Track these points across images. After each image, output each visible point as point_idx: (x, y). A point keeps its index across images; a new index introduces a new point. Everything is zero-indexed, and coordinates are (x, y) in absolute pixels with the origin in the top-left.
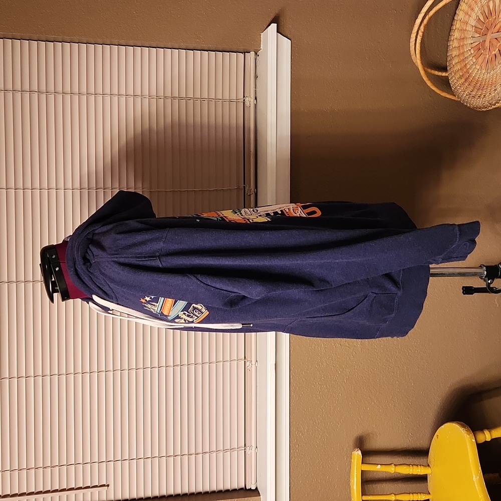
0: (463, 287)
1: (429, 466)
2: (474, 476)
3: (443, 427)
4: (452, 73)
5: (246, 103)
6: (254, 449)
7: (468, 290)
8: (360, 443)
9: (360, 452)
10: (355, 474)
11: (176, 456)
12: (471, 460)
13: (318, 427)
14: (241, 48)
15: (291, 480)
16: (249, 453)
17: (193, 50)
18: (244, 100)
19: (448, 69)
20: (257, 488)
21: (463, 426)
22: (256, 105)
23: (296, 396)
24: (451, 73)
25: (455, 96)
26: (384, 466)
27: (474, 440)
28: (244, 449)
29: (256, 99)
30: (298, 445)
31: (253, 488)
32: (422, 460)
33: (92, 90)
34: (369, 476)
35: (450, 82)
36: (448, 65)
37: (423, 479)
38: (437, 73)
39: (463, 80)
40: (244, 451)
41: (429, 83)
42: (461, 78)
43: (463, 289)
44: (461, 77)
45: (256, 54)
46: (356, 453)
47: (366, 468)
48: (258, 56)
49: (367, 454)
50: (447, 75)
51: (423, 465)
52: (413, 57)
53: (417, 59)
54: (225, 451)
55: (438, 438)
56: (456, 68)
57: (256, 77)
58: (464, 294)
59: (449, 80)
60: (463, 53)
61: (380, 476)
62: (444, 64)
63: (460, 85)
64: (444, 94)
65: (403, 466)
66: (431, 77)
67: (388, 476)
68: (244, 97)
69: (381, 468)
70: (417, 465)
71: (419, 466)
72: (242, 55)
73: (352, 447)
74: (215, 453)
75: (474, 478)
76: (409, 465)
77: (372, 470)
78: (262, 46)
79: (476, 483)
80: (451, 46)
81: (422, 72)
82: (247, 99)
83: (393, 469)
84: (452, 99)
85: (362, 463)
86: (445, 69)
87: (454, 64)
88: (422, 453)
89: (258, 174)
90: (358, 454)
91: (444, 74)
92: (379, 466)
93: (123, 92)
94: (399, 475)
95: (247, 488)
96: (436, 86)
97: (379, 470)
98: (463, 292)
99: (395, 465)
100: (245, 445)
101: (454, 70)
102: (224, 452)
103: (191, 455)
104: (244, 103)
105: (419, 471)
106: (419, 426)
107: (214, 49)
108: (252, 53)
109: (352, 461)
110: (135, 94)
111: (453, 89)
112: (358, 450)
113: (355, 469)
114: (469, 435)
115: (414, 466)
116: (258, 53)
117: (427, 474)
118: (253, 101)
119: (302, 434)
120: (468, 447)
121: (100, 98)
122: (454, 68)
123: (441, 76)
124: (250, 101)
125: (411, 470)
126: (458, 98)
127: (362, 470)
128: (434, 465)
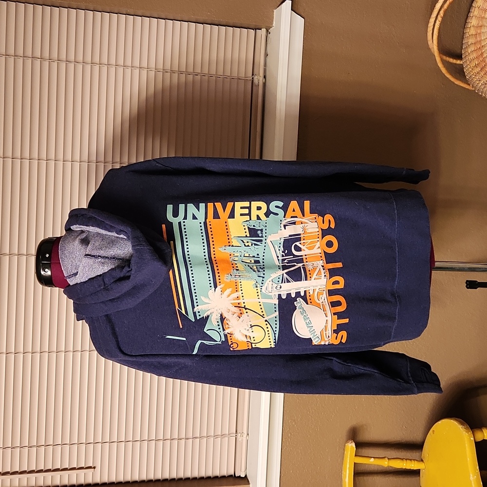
0: (467, 281)
1: (422, 461)
2: (471, 475)
3: (439, 422)
4: (467, 61)
6: (245, 435)
7: (471, 285)
8: (353, 435)
9: (353, 445)
10: (348, 466)
11: (165, 440)
12: (468, 459)
13: (311, 417)
14: (253, 24)
15: (282, 470)
16: (240, 440)
17: (203, 24)
18: (253, 78)
19: (463, 57)
20: (246, 476)
21: (462, 424)
22: (264, 84)
25: (469, 85)
26: (377, 459)
27: (472, 439)
28: (235, 435)
29: (265, 77)
30: (291, 434)
31: (243, 476)
32: (415, 454)
33: (97, 60)
34: (361, 469)
35: (465, 70)
36: (463, 52)
37: (417, 473)
38: (451, 60)
39: (479, 69)
40: (234, 438)
41: (444, 70)
43: (466, 283)
44: (476, 66)
45: (267, 31)
46: (350, 445)
47: (360, 460)
48: (270, 33)
49: (360, 445)
50: (461, 63)
51: (416, 460)
52: (430, 42)
53: (434, 46)
54: (216, 436)
55: (433, 433)
56: (471, 57)
57: (266, 55)
58: (468, 288)
59: (463, 68)
60: (480, 41)
61: (372, 469)
62: (459, 51)
63: (475, 74)
64: (458, 82)
65: (398, 460)
66: (446, 64)
67: (380, 469)
68: (253, 75)
70: (411, 460)
71: (413, 461)
72: (252, 32)
74: (206, 439)
75: (471, 478)
76: (403, 459)
77: (365, 462)
78: (274, 23)
79: (473, 483)
80: (467, 33)
81: (438, 59)
82: (256, 78)
83: (386, 463)
84: (466, 87)
85: (356, 456)
86: (460, 57)
87: (469, 52)
88: (416, 446)
90: (351, 446)
91: (458, 62)
92: (372, 460)
93: (129, 63)
94: (391, 468)
95: (237, 475)
96: (451, 74)
97: (371, 463)
98: (466, 287)
99: (388, 459)
100: (236, 431)
101: (470, 58)
103: (181, 439)
104: (253, 81)
105: (413, 466)
106: (414, 419)
107: (225, 24)
108: (264, 30)
109: (345, 452)
110: (141, 66)
111: (467, 77)
112: (352, 442)
113: (348, 461)
114: (467, 432)
115: (408, 461)
116: (269, 30)
117: (420, 469)
118: (261, 79)
119: (295, 423)
120: (466, 445)
121: (105, 68)
122: (469, 56)
123: (456, 64)
124: (259, 79)
125: (405, 464)
126: (472, 87)
127: (355, 463)
128: (428, 460)
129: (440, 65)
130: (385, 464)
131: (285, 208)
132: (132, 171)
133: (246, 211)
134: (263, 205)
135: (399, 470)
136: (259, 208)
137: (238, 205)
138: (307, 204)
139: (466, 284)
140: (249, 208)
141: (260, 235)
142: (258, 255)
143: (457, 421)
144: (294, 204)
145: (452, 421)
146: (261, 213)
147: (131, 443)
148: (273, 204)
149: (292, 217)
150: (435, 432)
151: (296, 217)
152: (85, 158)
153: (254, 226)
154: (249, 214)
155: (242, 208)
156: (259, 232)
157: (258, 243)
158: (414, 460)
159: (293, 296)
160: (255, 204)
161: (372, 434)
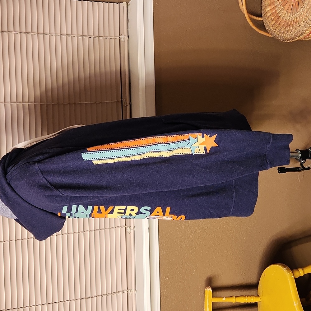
1: (258, 296)
2: (295, 302)
3: (268, 267)
5: (121, 40)
6: (134, 290)
7: (282, 170)
8: (210, 282)
9: (210, 289)
10: (208, 305)
11: (76, 300)
12: (291, 291)
13: (179, 273)
14: (117, 1)
16: (130, 294)
18: (120, 37)
19: (263, 15)
21: (285, 267)
22: (128, 41)
23: (163, 251)
24: (265, 18)
25: (269, 33)
26: (227, 298)
27: (293, 277)
28: (126, 291)
29: (128, 36)
30: (166, 286)
32: (253, 292)
33: (6, 29)
34: (217, 306)
35: (265, 24)
36: (262, 12)
37: (255, 305)
38: (255, 18)
39: (274, 22)
40: (126, 293)
41: (251, 24)
43: (278, 169)
44: (272, 20)
45: (127, 4)
46: (208, 290)
47: (216, 300)
48: (129, 5)
49: (214, 289)
50: (262, 19)
51: (254, 296)
52: (240, 4)
53: (243, 7)
54: (113, 293)
55: (265, 276)
56: (268, 14)
57: (128, 21)
58: (279, 173)
59: (264, 22)
60: (273, 3)
61: (224, 305)
62: (259, 12)
63: (272, 25)
64: (261, 32)
65: (241, 297)
66: (252, 20)
67: (230, 305)
68: (120, 35)
69: (226, 300)
70: (251, 296)
71: (252, 297)
72: (117, 5)
73: (204, 285)
75: (295, 304)
76: (245, 296)
77: (219, 301)
79: (296, 307)
82: (122, 37)
83: (234, 300)
84: (267, 35)
85: (212, 297)
86: (260, 15)
87: (267, 11)
88: (253, 287)
89: (131, 90)
90: (209, 290)
91: (260, 19)
92: (224, 299)
93: (30, 30)
94: (237, 304)
96: (256, 27)
98: (278, 172)
99: (235, 297)
100: (127, 288)
101: (267, 15)
102: (112, 294)
103: (88, 298)
105: (252, 300)
106: (250, 268)
108: (125, 3)
109: (205, 295)
110: (39, 32)
111: (267, 28)
112: (209, 288)
113: (208, 301)
114: (289, 273)
115: (249, 297)
116: (129, 3)
117: (257, 302)
118: (126, 37)
119: (168, 278)
120: (289, 281)
121: (12, 35)
122: (267, 14)
123: (258, 20)
124: (124, 38)
125: (247, 300)
126: (271, 35)
127: (212, 302)
128: (262, 295)
129: (248, 20)
130: (233, 301)
135: (243, 304)
139: (278, 171)
143: (281, 265)
145: (277, 265)
147: (51, 305)
158: (253, 296)
161: (222, 281)
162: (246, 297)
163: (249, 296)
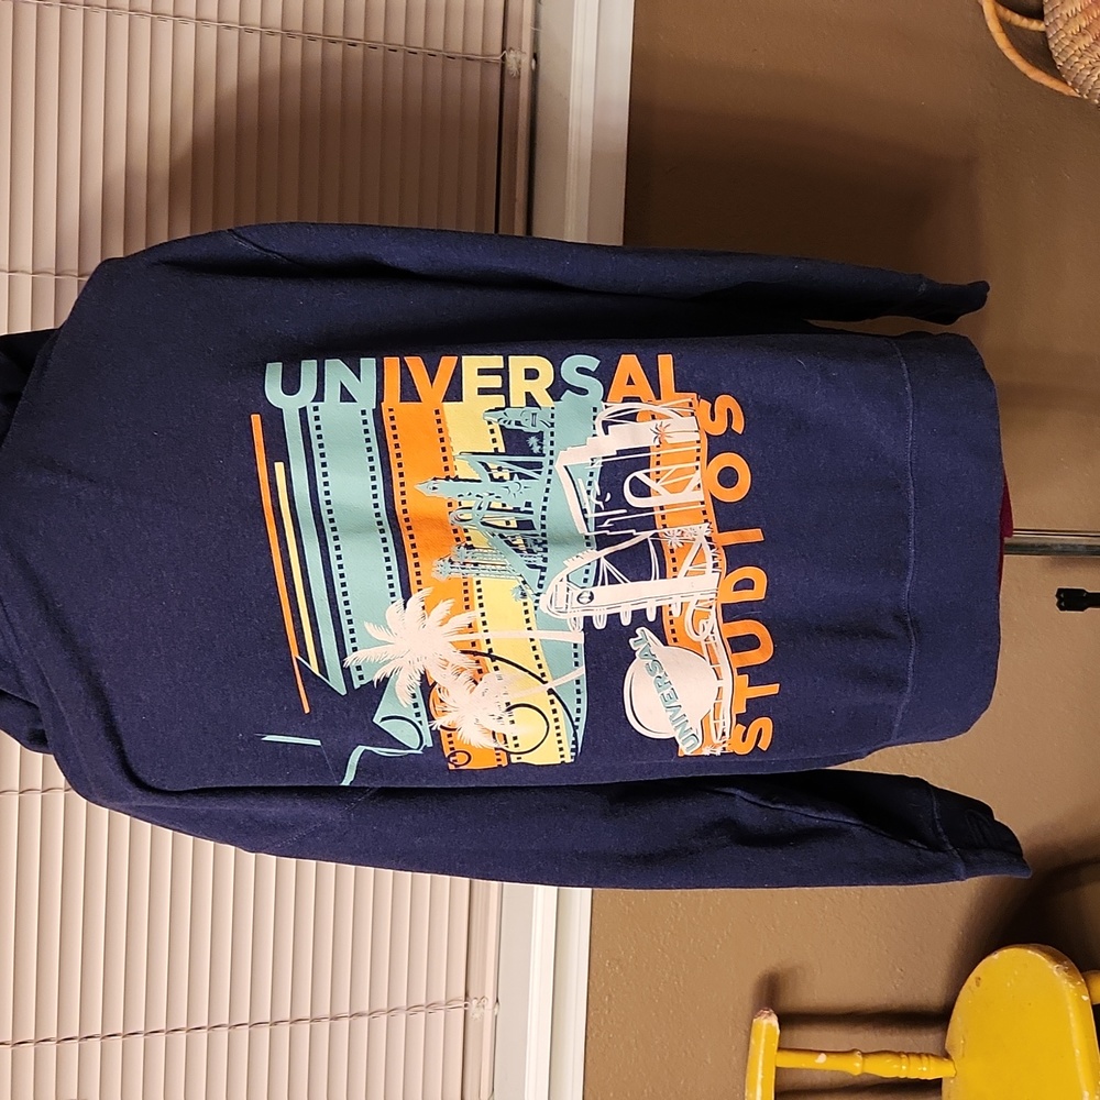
0: (1060, 591)
1: (947, 1056)
3: (995, 956)
4: (1058, 21)
5: (508, 67)
6: (490, 1004)
7: (1071, 600)
8: (771, 993)
9: (774, 1021)
10: (760, 1076)
12: (1077, 1051)
13: (662, 950)
15: (587, 1090)
16: (477, 1016)
18: (503, 58)
19: (1046, 12)
21: (1057, 960)
22: (535, 75)
24: (1055, 23)
25: (1065, 82)
26: (834, 1056)
27: (1086, 998)
28: (462, 1004)
29: (535, 56)
30: (610, 996)
32: (927, 1039)
34: (790, 1081)
35: (1052, 46)
36: (1045, 1)
37: (935, 1086)
38: (1017, 19)
40: (461, 1011)
41: (1001, 41)
42: (1084, 35)
43: (1058, 596)
44: (1082, 32)
46: (765, 1022)
47: (791, 1061)
49: (788, 1020)
50: (1042, 27)
51: (932, 1055)
54: (412, 1009)
55: (978, 985)
56: (1069, 9)
58: (1062, 609)
59: (1048, 40)
61: (818, 1080)
63: (1079, 53)
64: (1035, 75)
65: (885, 1057)
66: (1006, 26)
67: (837, 1080)
68: (503, 49)
69: (826, 1061)
70: (919, 1055)
71: (925, 1058)
74: (385, 1015)
76: (898, 1054)
77: (803, 1066)
82: (511, 57)
83: (858, 1065)
84: (1057, 89)
85: (780, 1049)
86: (1038, 15)
88: (933, 1018)
90: (768, 1023)
91: (1035, 25)
92: (822, 1058)
93: (166, 6)
94: (865, 1078)
96: (1018, 53)
97: (822, 1067)
98: (1059, 605)
99: (864, 1054)
100: (467, 995)
101: (1064, 13)
102: (409, 1012)
103: (319, 1020)
104: (503, 67)
105: (924, 1070)
109: (753, 1041)
110: (201, 16)
111: (1059, 63)
112: (770, 1014)
113: (761, 1063)
114: (1072, 981)
115: (914, 1059)
117: (941, 1079)
118: (526, 60)
119: (621, 967)
120: (1071, 1015)
122: (1063, 8)
123: (1028, 29)
124: (520, 60)
125: (904, 1067)
126: (1073, 88)
127: (777, 1068)
128: (963, 1055)
129: (994, 26)
130: (855, 1067)
131: (605, 375)
132: (166, 263)
133: (496, 382)
134: (543, 365)
135: (886, 1081)
136: (531, 374)
137: (472, 363)
138: (666, 363)
139: (1056, 600)
140: (504, 373)
141: (536, 449)
142: (528, 504)
143: (1044, 952)
144: (629, 364)
145: (1029, 952)
146: (539, 388)
147: (183, 1035)
148: (570, 365)
149: (626, 400)
150: (982, 983)
151: (638, 400)
152: (48, 261)
153: (518, 423)
154: (504, 390)
155: (482, 372)
156: (533, 441)
157: (529, 472)
158: (927, 1055)
159: (626, 621)
160: (518, 364)
161: (815, 992)
162: (903, 1056)
163: (913, 1054)
